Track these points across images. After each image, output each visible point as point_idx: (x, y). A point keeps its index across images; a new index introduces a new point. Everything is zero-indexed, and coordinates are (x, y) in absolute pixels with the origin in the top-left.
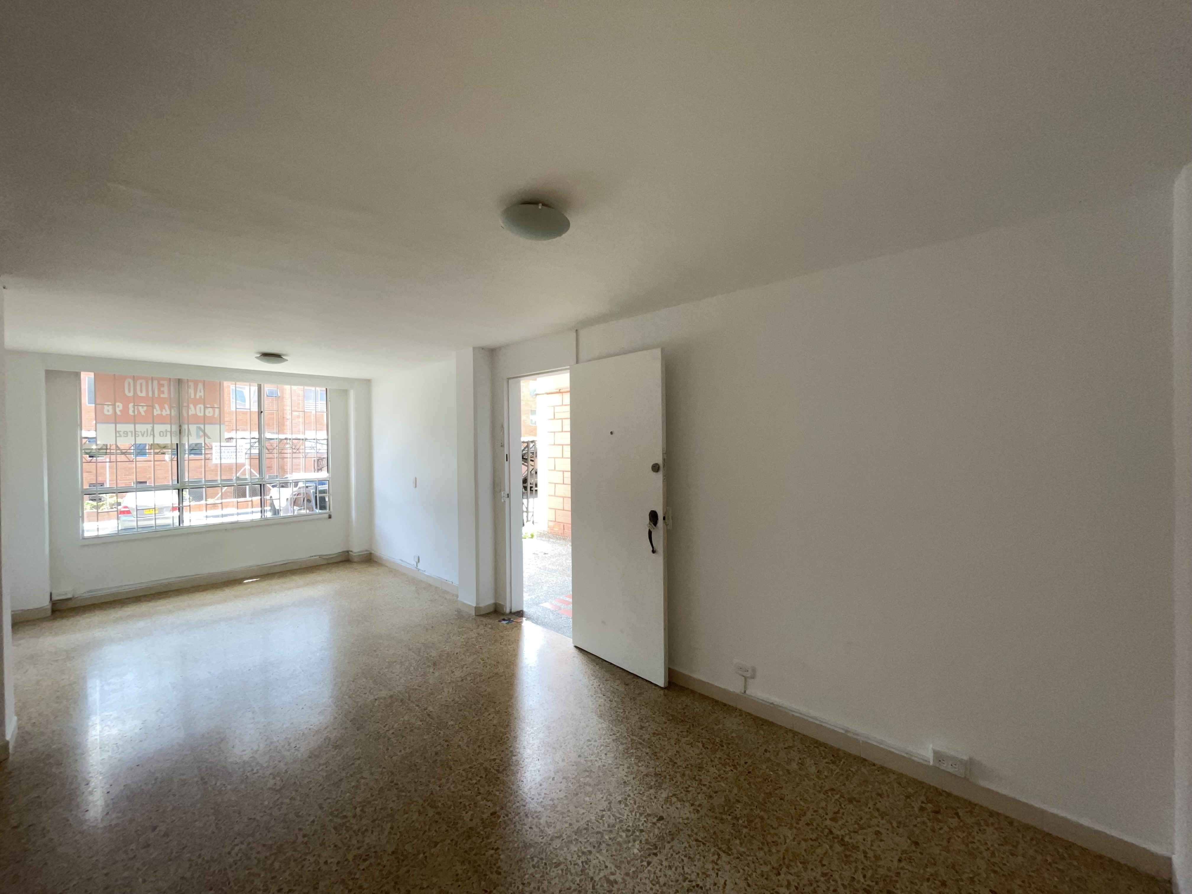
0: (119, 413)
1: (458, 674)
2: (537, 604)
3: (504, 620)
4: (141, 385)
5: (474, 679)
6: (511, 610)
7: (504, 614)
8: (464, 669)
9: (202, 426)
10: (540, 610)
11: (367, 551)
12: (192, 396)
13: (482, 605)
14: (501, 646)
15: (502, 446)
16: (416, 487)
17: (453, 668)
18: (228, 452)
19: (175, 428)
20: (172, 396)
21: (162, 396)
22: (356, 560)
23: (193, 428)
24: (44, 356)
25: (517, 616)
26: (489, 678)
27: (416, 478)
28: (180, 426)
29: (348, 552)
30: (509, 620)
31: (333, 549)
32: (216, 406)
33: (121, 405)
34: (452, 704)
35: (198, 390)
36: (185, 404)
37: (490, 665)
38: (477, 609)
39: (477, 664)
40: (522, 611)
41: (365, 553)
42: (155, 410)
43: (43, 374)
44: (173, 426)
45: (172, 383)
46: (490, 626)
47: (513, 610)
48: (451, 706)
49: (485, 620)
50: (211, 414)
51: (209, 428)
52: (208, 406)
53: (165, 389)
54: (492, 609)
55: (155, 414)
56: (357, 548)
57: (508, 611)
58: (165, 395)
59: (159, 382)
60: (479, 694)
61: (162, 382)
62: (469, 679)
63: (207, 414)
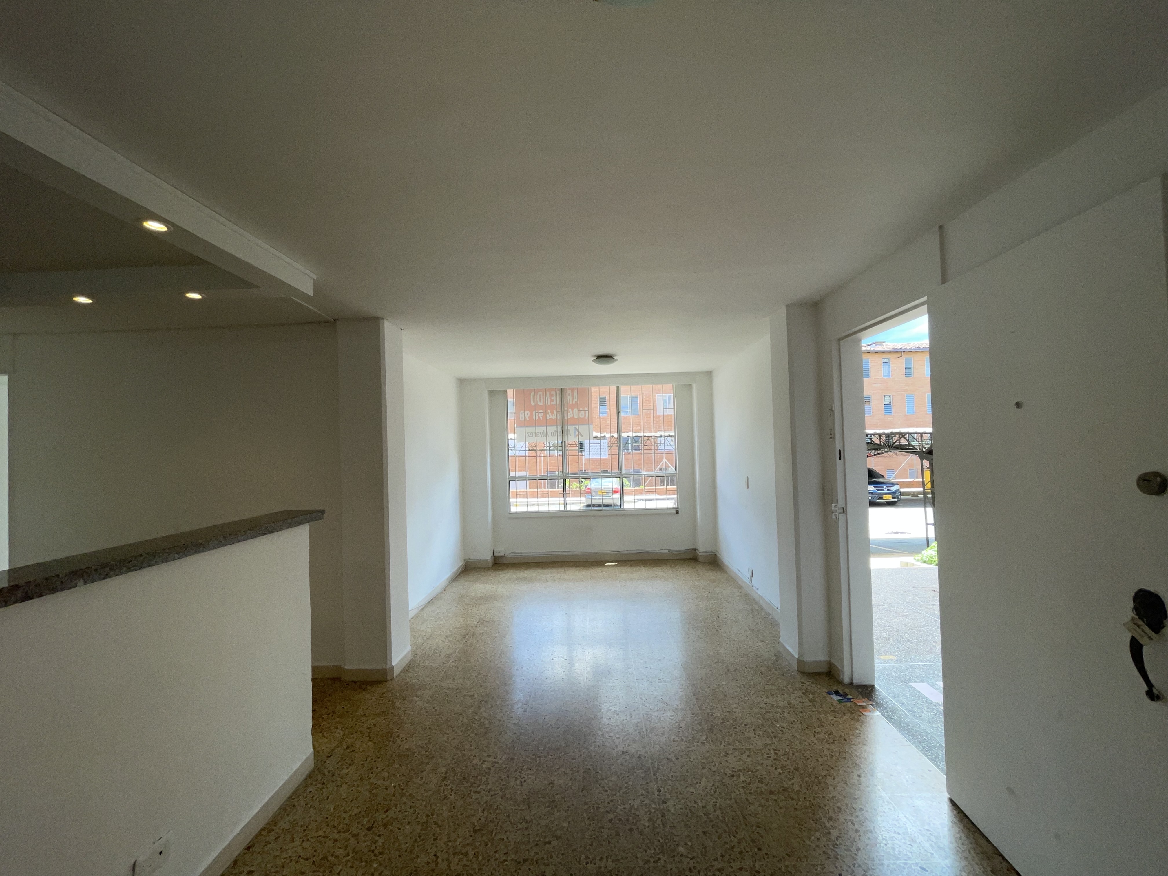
0: (528, 419)
1: (732, 761)
2: (906, 681)
3: (837, 693)
4: (540, 395)
5: (749, 783)
6: (852, 679)
7: (841, 683)
8: (744, 757)
9: (577, 427)
10: (908, 694)
11: (711, 552)
12: (571, 403)
13: (807, 659)
14: (814, 739)
15: (831, 438)
16: (748, 488)
17: (731, 747)
18: (596, 449)
19: (559, 429)
20: (558, 403)
21: (552, 403)
22: (701, 560)
23: (571, 428)
24: (487, 381)
25: (861, 693)
26: (771, 793)
27: (748, 477)
28: (562, 427)
29: (695, 550)
30: (845, 695)
31: (682, 545)
32: (586, 409)
33: (529, 412)
34: (700, 814)
35: (574, 398)
36: (566, 409)
37: (783, 767)
38: (800, 662)
39: (766, 756)
40: (872, 687)
41: (710, 554)
42: (548, 415)
43: (486, 395)
44: (558, 427)
45: (558, 392)
46: (811, 696)
47: (856, 681)
48: (697, 817)
49: (809, 684)
50: (583, 416)
51: (582, 428)
52: (581, 409)
53: (554, 398)
54: (824, 670)
55: (548, 418)
56: (702, 548)
57: (846, 680)
58: (554, 403)
59: (550, 393)
60: (744, 817)
61: (552, 392)
62: (742, 778)
63: (581, 416)
